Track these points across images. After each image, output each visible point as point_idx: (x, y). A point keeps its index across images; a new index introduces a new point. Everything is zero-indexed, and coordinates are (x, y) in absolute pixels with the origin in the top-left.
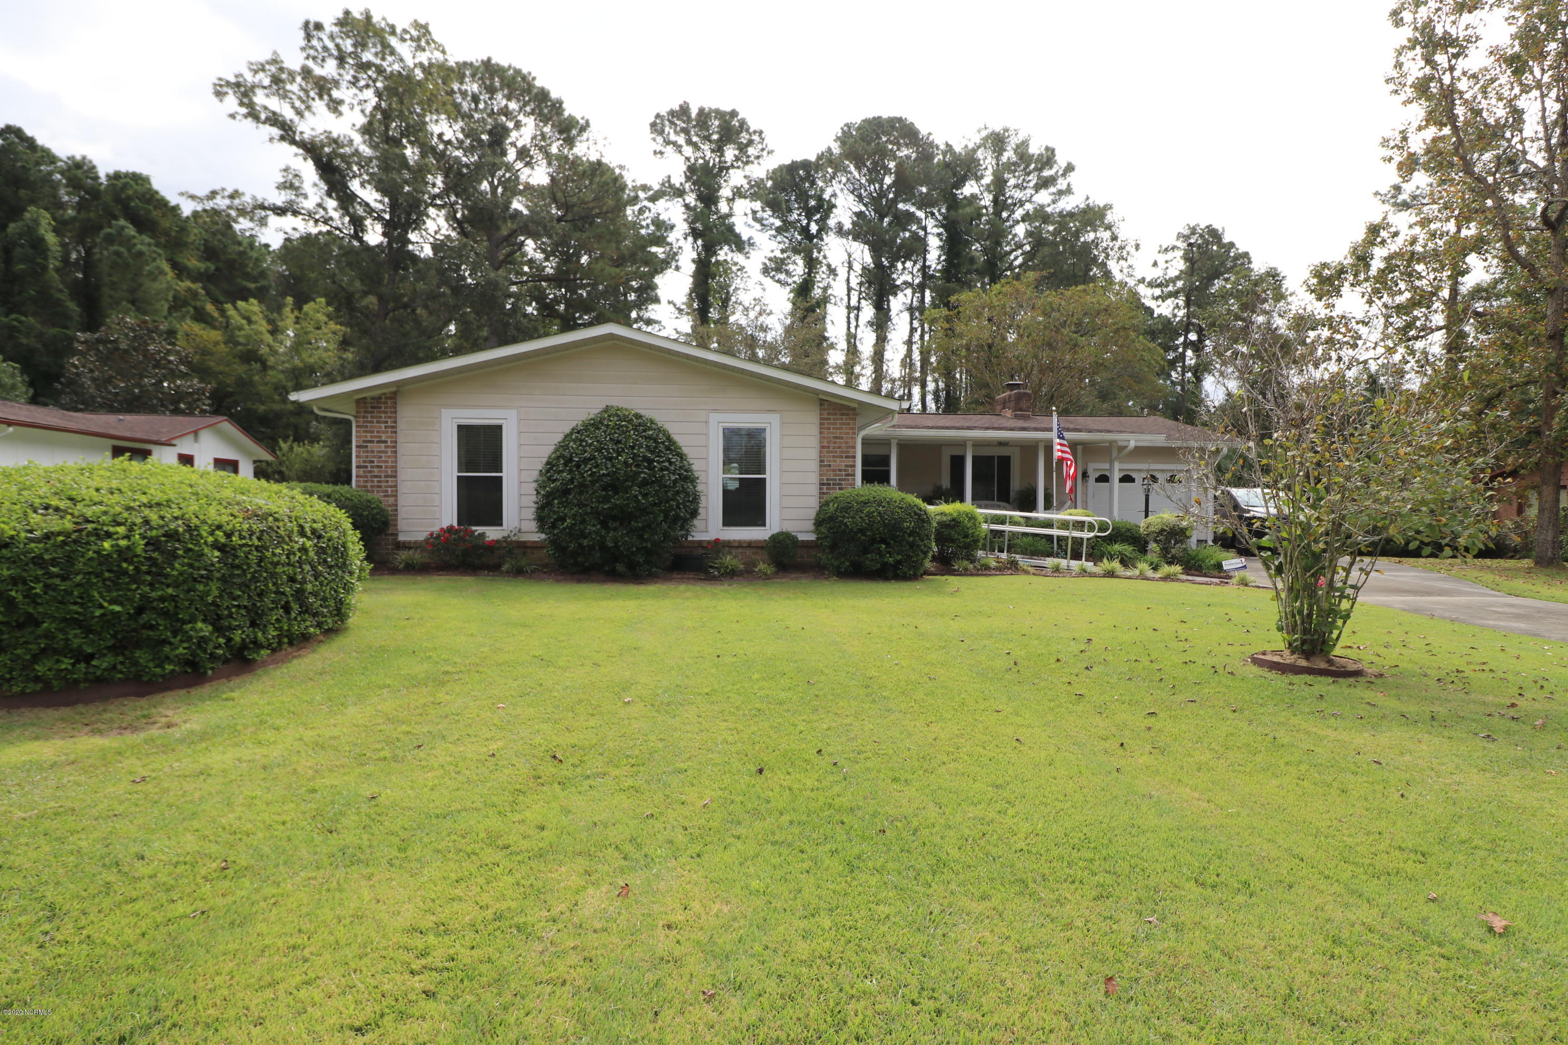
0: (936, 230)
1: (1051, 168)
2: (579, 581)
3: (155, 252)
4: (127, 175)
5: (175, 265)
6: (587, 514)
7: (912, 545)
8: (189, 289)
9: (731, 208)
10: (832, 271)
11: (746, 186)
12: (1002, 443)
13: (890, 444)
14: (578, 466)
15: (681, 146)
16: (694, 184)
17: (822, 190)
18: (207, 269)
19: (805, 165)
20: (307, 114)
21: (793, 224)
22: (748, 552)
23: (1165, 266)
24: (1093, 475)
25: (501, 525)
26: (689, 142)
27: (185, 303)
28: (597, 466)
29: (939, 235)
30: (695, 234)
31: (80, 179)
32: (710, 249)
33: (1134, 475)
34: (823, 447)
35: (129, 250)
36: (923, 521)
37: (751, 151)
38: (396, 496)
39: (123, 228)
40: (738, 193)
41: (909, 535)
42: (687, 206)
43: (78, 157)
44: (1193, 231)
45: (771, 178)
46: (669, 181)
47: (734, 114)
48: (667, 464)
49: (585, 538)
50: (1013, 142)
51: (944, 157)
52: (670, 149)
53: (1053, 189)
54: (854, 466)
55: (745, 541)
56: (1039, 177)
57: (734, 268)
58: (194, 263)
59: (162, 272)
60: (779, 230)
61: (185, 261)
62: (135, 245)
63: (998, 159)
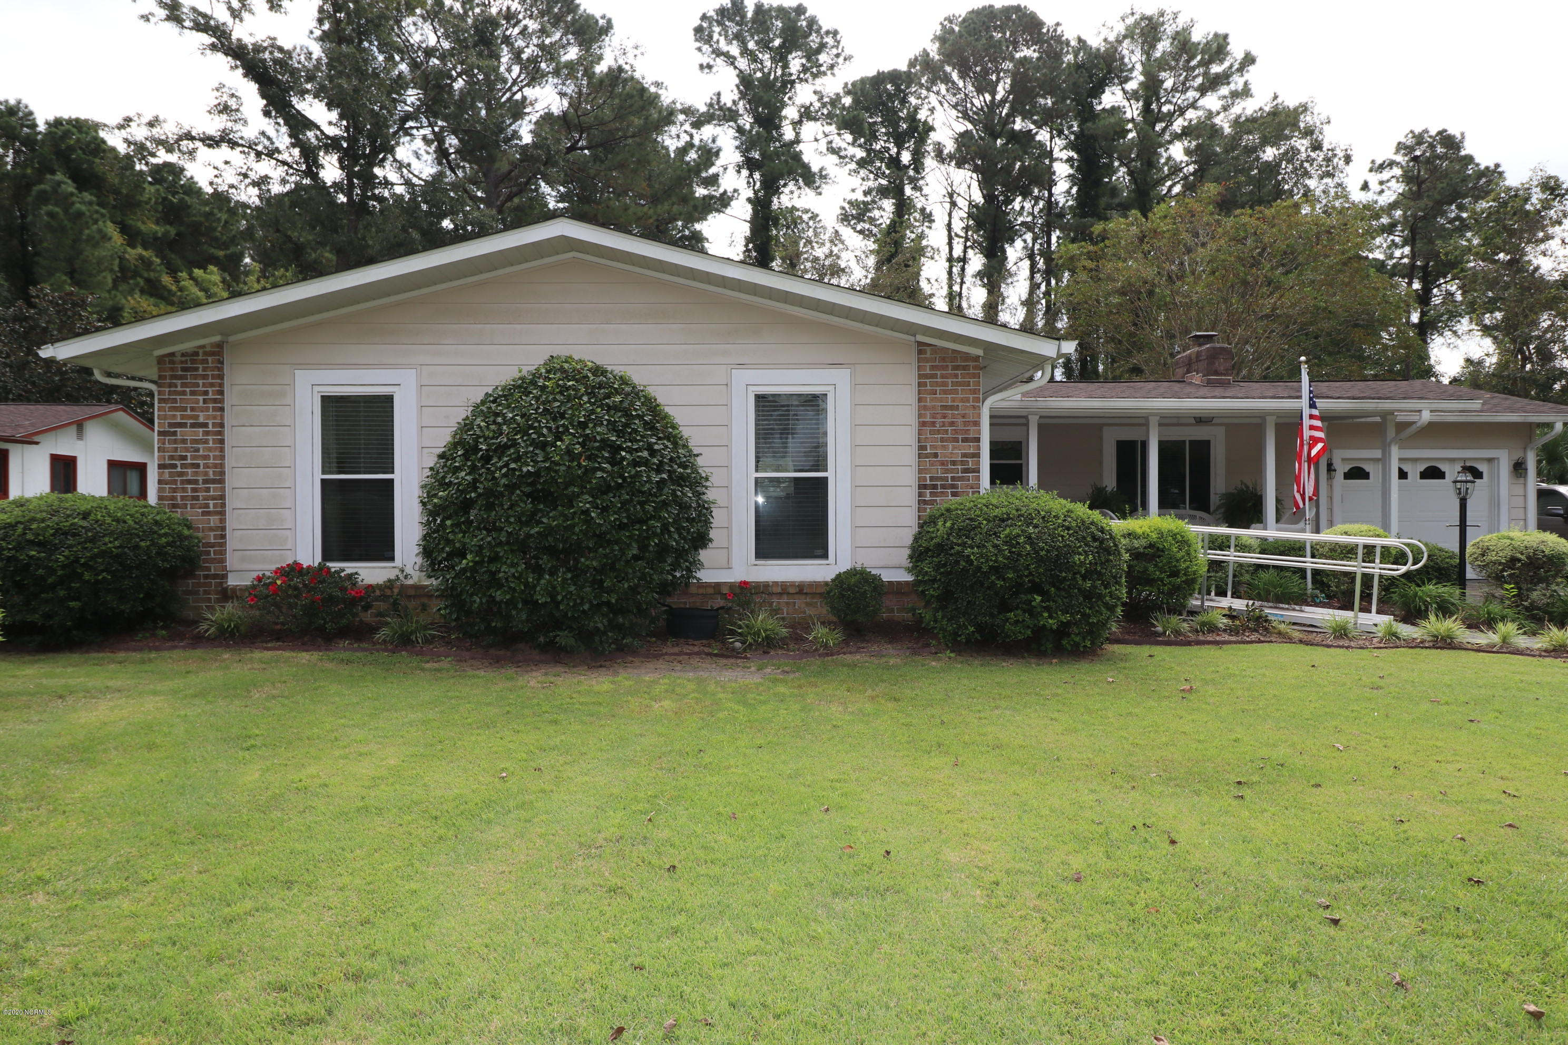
0: (1065, 155)
1: (1222, 61)
2: (497, 662)
3: (97, 212)
4: (69, 121)
5: (125, 229)
6: (500, 544)
7: (1089, 595)
8: (141, 258)
9: (798, 134)
10: (928, 217)
11: (817, 105)
12: (1202, 420)
13: (1027, 425)
14: (487, 459)
15: (735, 58)
16: (749, 102)
17: (916, 109)
18: (166, 234)
19: (894, 76)
20: (245, 15)
21: (879, 155)
22: (799, 602)
23: (1378, 188)
24: (1341, 469)
25: (392, 559)
26: (745, 51)
27: (136, 274)
28: (517, 459)
29: (1070, 160)
30: (750, 165)
31: (15, 128)
32: (771, 187)
33: (1443, 467)
34: (923, 424)
35: (66, 211)
36: (1108, 551)
37: (823, 58)
38: (222, 513)
39: (59, 183)
40: (807, 114)
41: (1084, 578)
42: (740, 130)
43: (12, 102)
44: (1419, 139)
45: (848, 93)
46: (719, 102)
47: (800, 10)
48: (645, 454)
49: (500, 586)
50: (1170, 29)
51: (1076, 56)
52: (720, 61)
53: (1224, 90)
54: (977, 455)
55: (792, 584)
56: (1206, 74)
57: (805, 217)
58: (151, 227)
59: (105, 237)
60: (862, 163)
61: (139, 224)
62: (73, 203)
63: (1148, 55)
